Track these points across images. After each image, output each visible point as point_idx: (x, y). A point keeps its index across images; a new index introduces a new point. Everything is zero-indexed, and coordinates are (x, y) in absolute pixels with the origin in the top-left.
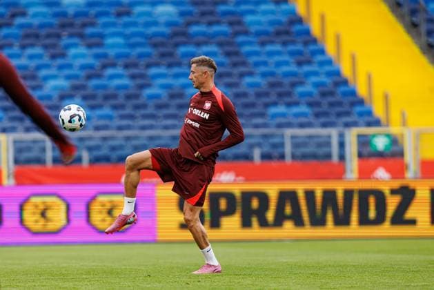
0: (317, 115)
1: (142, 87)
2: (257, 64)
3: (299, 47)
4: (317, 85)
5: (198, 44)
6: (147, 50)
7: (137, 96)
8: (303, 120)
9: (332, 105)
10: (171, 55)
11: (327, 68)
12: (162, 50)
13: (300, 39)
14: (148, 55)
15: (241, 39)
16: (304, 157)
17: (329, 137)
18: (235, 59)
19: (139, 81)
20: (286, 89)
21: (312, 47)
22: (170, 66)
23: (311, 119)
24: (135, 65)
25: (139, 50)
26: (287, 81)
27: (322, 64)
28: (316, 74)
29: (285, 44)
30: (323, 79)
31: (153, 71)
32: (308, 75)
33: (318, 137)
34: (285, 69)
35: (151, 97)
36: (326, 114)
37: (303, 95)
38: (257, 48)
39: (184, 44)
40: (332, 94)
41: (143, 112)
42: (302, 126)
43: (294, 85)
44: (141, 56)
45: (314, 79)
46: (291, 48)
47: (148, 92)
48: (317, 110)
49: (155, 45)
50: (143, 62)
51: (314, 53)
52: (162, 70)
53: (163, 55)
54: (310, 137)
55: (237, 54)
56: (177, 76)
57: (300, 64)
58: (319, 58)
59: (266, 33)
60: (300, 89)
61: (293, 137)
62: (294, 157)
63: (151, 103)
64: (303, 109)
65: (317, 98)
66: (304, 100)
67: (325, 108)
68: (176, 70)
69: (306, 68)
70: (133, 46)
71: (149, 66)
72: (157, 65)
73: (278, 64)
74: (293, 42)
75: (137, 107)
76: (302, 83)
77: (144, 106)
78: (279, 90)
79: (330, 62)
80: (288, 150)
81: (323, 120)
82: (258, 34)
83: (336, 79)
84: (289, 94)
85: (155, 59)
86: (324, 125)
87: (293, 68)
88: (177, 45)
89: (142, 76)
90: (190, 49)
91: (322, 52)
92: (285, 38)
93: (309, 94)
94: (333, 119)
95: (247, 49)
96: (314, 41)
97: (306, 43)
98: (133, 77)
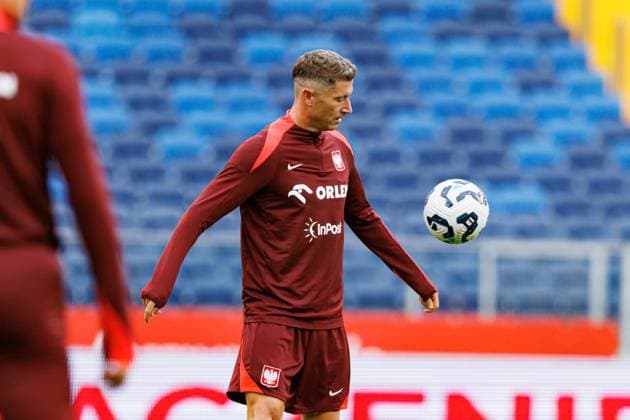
0: (561, 210)
1: (153, 129)
2: (426, 86)
3: (526, 49)
4: (564, 140)
5: (293, 33)
6: (173, 42)
7: (140, 150)
8: (528, 220)
9: (597, 187)
10: (226, 56)
11: (592, 102)
12: (205, 43)
13: (531, 30)
14: (174, 55)
15: (391, 24)
16: (526, 306)
17: (586, 263)
18: (375, 72)
19: (149, 116)
20: (490, 145)
21: (558, 51)
22: (223, 81)
23: (546, 219)
24: (142, 77)
25: (153, 42)
26: (495, 127)
27: (579, 90)
28: (562, 113)
29: (494, 39)
30: (578, 125)
31: (184, 92)
32: (544, 115)
33: (560, 261)
34: (491, 99)
35: (174, 154)
36: (580, 208)
37: (530, 161)
38: (425, 48)
39: (259, 30)
40: (596, 161)
41: (152, 187)
42: (524, 233)
43: (509, 137)
44: (156, 56)
45: (558, 125)
46: (509, 50)
47: (167, 141)
48: (562, 198)
49: (191, 32)
50: (160, 70)
51: (562, 65)
52: (203, 90)
53: (207, 57)
54: (543, 261)
55: (379, 59)
56: (237, 107)
57: (527, 88)
58: (573, 77)
59: (451, 14)
60: (523, 149)
61: (501, 261)
62: (501, 306)
63: (174, 169)
64: (529, 194)
65: (562, 170)
66: (532, 174)
67: (579, 194)
68: (235, 92)
69: (541, 100)
70: (140, 31)
71: (172, 79)
72: (193, 77)
73: (478, 88)
74: (514, 36)
75: (140, 176)
76: (526, 134)
77: (156, 174)
78: (474, 147)
79: (596, 88)
80: (488, 289)
81: (574, 221)
82: (434, 15)
83: (610, 126)
84: (495, 159)
85: (188, 64)
86: (577, 234)
87: (510, 98)
88: (241, 33)
89: (156, 103)
90: (272, 43)
91: (580, 62)
92: (495, 27)
93: (544, 162)
94: (596, 220)
95: (404, 49)
96: (564, 36)
97: (545, 40)
98: (135, 105)
